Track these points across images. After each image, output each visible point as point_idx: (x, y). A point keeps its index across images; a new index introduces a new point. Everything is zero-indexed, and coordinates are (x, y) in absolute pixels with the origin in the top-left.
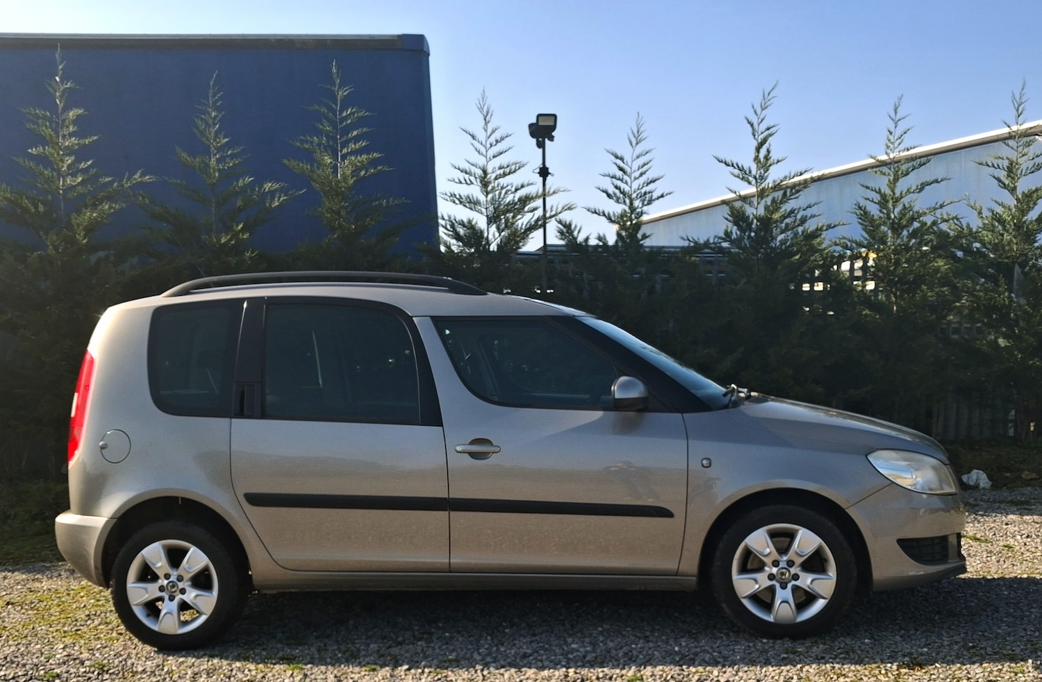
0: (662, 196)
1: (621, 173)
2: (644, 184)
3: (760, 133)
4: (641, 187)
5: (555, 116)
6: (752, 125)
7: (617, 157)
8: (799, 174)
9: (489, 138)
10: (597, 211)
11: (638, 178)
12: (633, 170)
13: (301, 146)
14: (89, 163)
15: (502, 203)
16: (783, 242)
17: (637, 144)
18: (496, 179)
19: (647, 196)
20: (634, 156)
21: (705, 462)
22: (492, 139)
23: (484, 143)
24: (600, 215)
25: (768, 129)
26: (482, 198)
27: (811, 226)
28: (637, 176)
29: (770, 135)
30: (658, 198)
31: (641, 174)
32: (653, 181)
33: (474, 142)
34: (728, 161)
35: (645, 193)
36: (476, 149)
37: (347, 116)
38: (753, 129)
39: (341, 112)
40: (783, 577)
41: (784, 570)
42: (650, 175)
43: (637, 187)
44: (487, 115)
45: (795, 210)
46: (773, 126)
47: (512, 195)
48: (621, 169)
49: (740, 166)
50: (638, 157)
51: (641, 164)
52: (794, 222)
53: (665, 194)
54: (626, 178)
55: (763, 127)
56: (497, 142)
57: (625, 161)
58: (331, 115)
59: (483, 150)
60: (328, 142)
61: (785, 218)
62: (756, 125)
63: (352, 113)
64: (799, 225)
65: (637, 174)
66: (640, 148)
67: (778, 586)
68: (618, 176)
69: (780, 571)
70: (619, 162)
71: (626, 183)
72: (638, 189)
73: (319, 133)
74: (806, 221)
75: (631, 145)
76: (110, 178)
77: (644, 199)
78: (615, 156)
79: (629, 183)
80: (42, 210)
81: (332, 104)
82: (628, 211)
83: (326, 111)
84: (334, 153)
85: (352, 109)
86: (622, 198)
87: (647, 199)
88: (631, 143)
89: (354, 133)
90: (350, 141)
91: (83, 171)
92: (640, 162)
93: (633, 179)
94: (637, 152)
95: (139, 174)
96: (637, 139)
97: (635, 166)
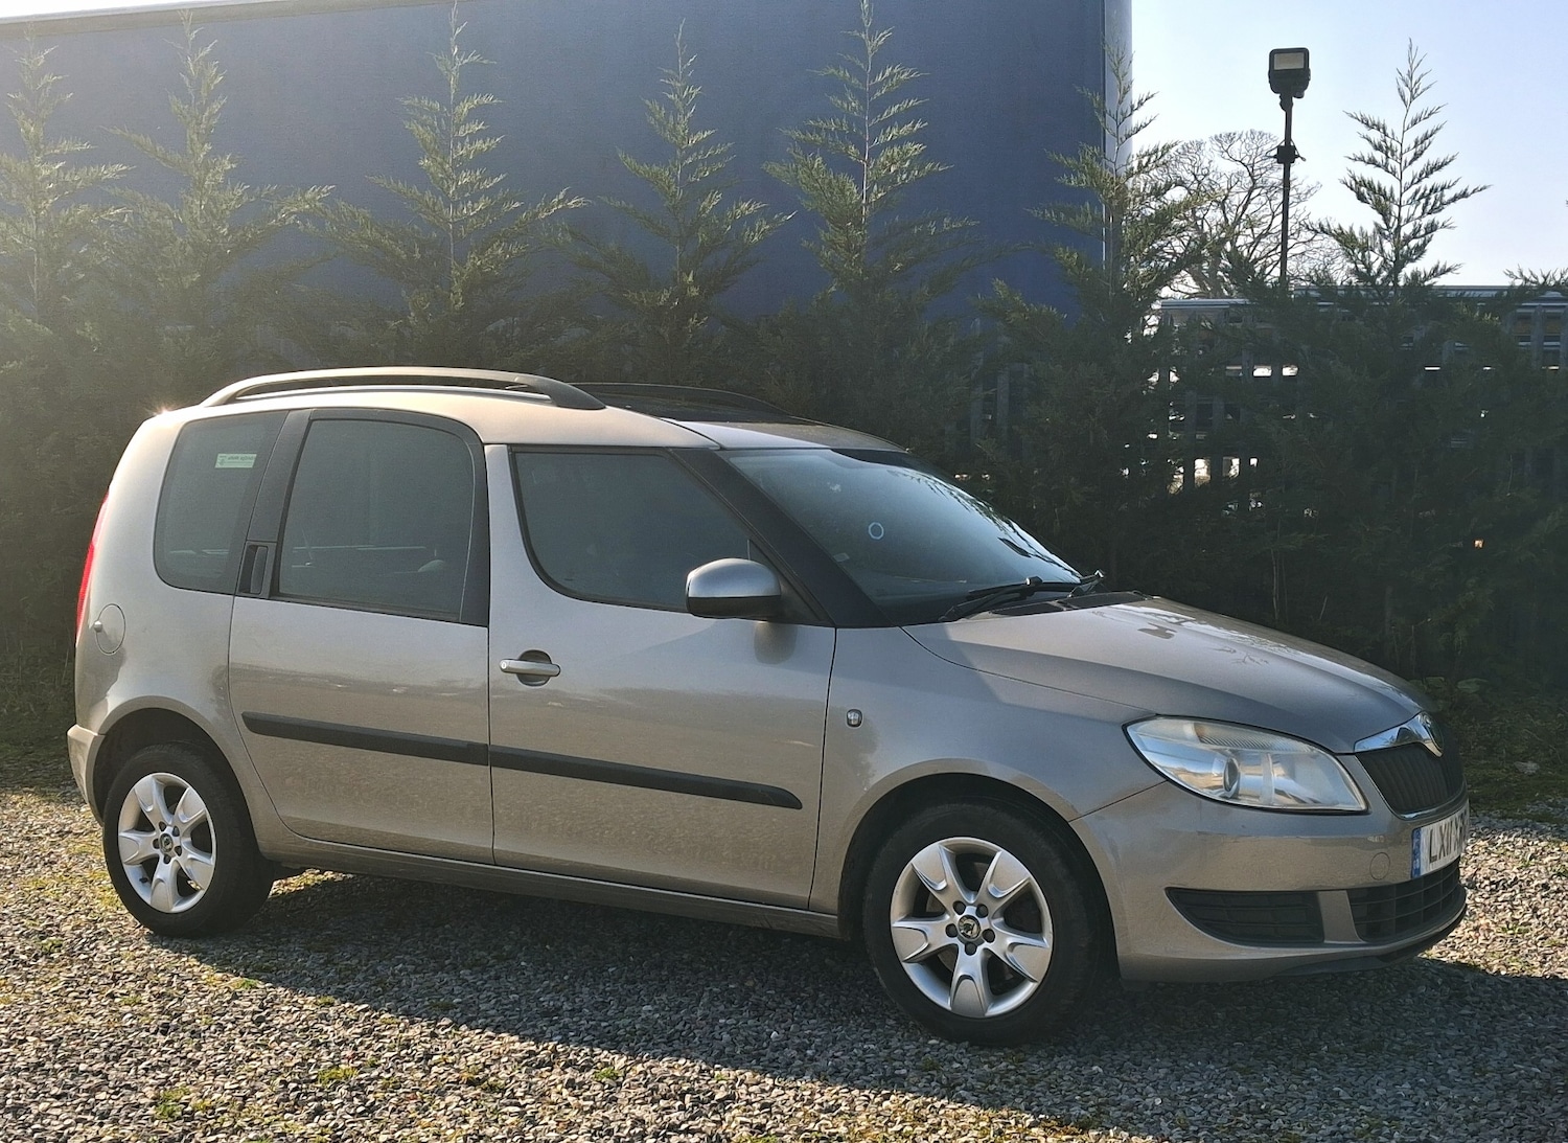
0: (1464, 195)
1: (1381, 156)
2: (1420, 175)
4: (1416, 180)
5: (1304, 52)
7: (1371, 126)
9: (1121, 103)
11: (1411, 163)
12: (1405, 147)
13: (802, 137)
14: (496, 180)
17: (1413, 98)
19: (1432, 196)
20: (1408, 122)
21: (852, 716)
22: (1125, 106)
23: (1113, 113)
28: (1410, 160)
30: (1454, 199)
31: (1416, 157)
32: (1438, 167)
35: (1430, 191)
37: (882, 82)
39: (875, 73)
40: (969, 933)
41: (970, 922)
42: (1431, 156)
43: (1411, 181)
44: (1119, 63)
48: (1380, 147)
50: (1414, 123)
51: (1419, 136)
53: (1470, 191)
54: (1392, 163)
56: (1132, 110)
57: (1389, 132)
58: (855, 81)
59: (1112, 125)
60: (851, 128)
63: (892, 76)
65: (1409, 156)
66: (1417, 108)
67: (962, 947)
68: (1376, 160)
69: (966, 922)
70: (1376, 136)
71: (1394, 173)
72: (1412, 183)
73: (836, 113)
75: (1404, 100)
76: (517, 205)
77: (1427, 203)
78: (1367, 124)
79: (1398, 170)
80: (417, 255)
81: (858, 62)
82: (1384, 226)
83: (847, 74)
84: (860, 146)
85: (894, 68)
86: (1380, 200)
87: (1432, 201)
88: (1403, 97)
89: (894, 109)
90: (888, 123)
91: (487, 192)
92: (1418, 131)
93: (1403, 164)
94: (1412, 115)
95: (561, 197)
96: (1410, 89)
97: (1409, 141)
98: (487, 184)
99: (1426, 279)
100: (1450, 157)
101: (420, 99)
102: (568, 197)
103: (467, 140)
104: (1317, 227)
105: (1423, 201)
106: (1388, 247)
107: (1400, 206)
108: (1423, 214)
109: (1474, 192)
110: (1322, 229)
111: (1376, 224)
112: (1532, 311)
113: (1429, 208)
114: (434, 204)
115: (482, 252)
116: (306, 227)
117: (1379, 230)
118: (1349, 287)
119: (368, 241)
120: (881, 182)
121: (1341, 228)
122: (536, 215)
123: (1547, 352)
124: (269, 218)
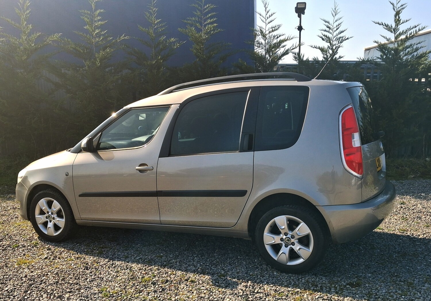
0: (348, 39)
1: (328, 29)
2: (338, 33)
3: (397, 8)
5: (305, 3)
6: (393, 5)
7: (326, 22)
8: (415, 27)
9: (267, 15)
10: (316, 47)
11: (336, 31)
12: (334, 27)
13: (187, 21)
14: (105, 32)
15: (272, 43)
16: (407, 60)
17: (335, 15)
18: (269, 33)
19: (340, 39)
20: (334, 21)
22: (268, 15)
23: (265, 17)
24: (317, 48)
25: (402, 6)
26: (263, 42)
27: (420, 52)
28: (335, 30)
29: (403, 9)
30: (345, 40)
31: (337, 29)
32: (342, 32)
33: (261, 17)
34: (380, 22)
35: (340, 38)
36: (262, 20)
37: (206, 8)
38: (394, 6)
39: (204, 6)
42: (341, 29)
43: (335, 35)
44: (266, 5)
45: (412, 45)
46: (404, 5)
47: (276, 40)
48: (328, 27)
49: (386, 24)
50: (336, 21)
51: (338, 24)
52: (412, 50)
54: (331, 31)
55: (399, 5)
56: (270, 16)
57: (330, 23)
58: (199, 8)
59: (264, 20)
60: (198, 19)
61: (408, 48)
62: (395, 5)
63: (209, 7)
64: (414, 52)
65: (335, 29)
66: (337, 17)
68: (327, 30)
70: (327, 24)
71: (331, 33)
72: (336, 36)
73: (195, 16)
74: (418, 49)
76: (112, 38)
77: (339, 41)
78: (325, 21)
79: (332, 33)
80: (86, 51)
81: (200, 3)
82: (330, 46)
83: (198, 6)
84: (201, 24)
85: (209, 5)
86: (329, 40)
87: (340, 40)
88: (333, 15)
89: (210, 15)
90: (208, 18)
91: (103, 35)
92: (337, 23)
93: (334, 31)
94: (335, 19)
95: (123, 36)
96: (335, 13)
97: (335, 25)
98: (103, 33)
99: (338, 59)
100: (346, 29)
101: (84, 11)
102: (125, 36)
103: (97, 21)
104: (314, 47)
105: (338, 40)
106: (331, 52)
107: (333, 41)
108: (338, 43)
109: (350, 38)
110: (315, 47)
111: (328, 46)
112: (365, 67)
113: (340, 42)
114: (90, 38)
115: (104, 50)
116: (53, 44)
117: (329, 47)
118: (322, 61)
119: (73, 48)
120: (207, 33)
121: (319, 47)
122: (117, 41)
123: (367, 76)
124: (44, 42)
